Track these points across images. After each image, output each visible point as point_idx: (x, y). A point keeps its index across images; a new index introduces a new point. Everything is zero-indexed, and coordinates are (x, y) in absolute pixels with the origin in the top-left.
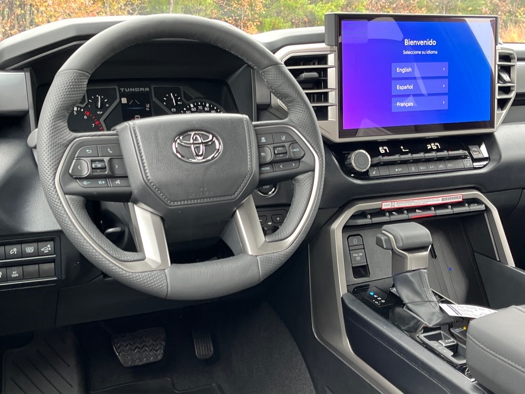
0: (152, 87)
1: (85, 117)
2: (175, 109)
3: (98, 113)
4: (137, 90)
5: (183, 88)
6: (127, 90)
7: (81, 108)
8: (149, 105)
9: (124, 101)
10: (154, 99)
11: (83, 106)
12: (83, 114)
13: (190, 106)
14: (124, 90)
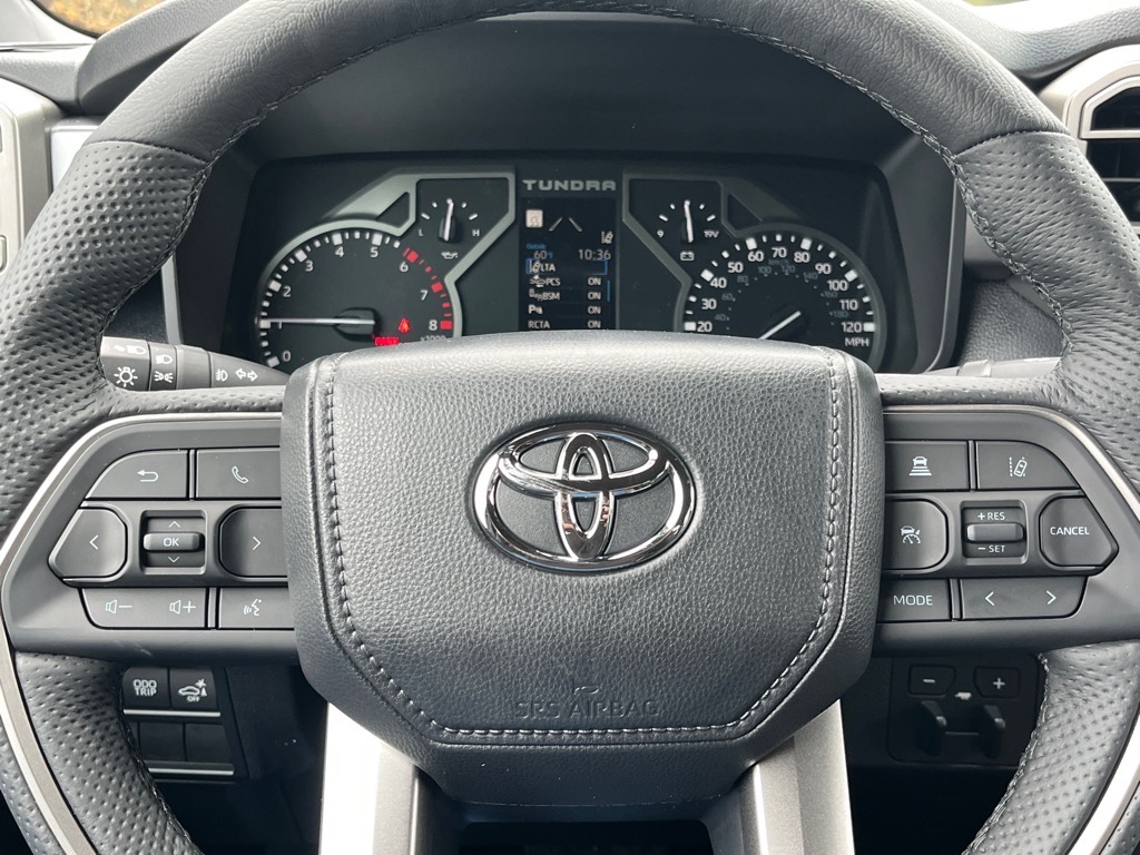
0: (626, 178)
1: (404, 267)
2: (691, 254)
3: (445, 254)
4: (576, 185)
5: (727, 186)
6: (545, 185)
7: (393, 238)
8: (610, 235)
9: (534, 218)
10: (627, 219)
11: (398, 231)
12: (399, 256)
13: (744, 246)
14: (535, 186)
